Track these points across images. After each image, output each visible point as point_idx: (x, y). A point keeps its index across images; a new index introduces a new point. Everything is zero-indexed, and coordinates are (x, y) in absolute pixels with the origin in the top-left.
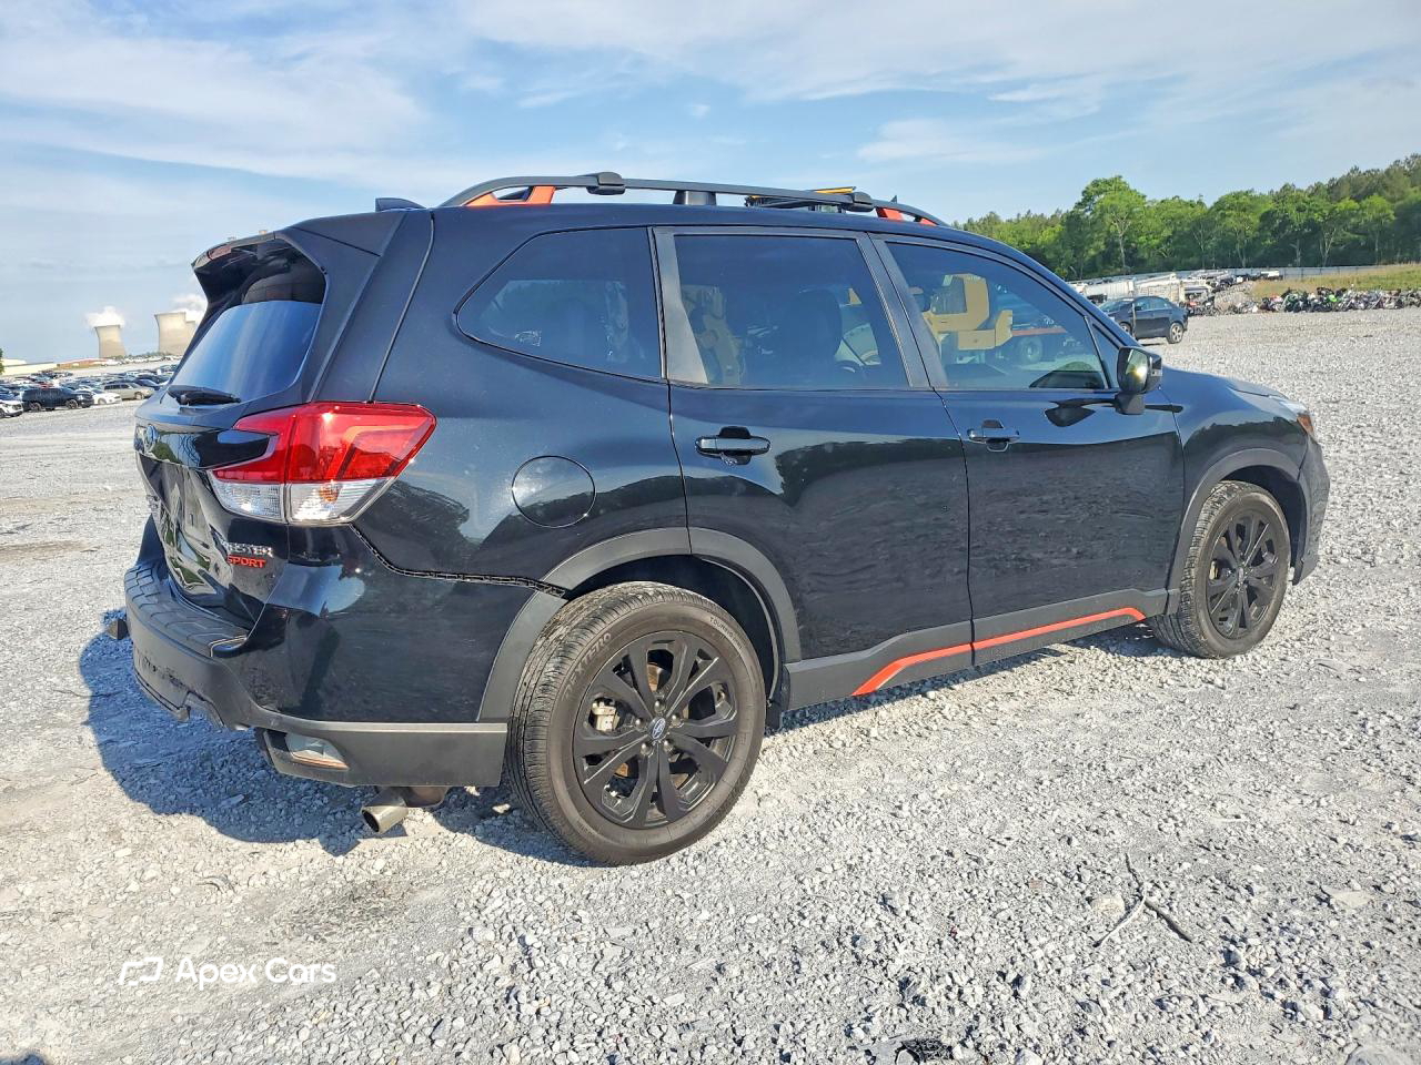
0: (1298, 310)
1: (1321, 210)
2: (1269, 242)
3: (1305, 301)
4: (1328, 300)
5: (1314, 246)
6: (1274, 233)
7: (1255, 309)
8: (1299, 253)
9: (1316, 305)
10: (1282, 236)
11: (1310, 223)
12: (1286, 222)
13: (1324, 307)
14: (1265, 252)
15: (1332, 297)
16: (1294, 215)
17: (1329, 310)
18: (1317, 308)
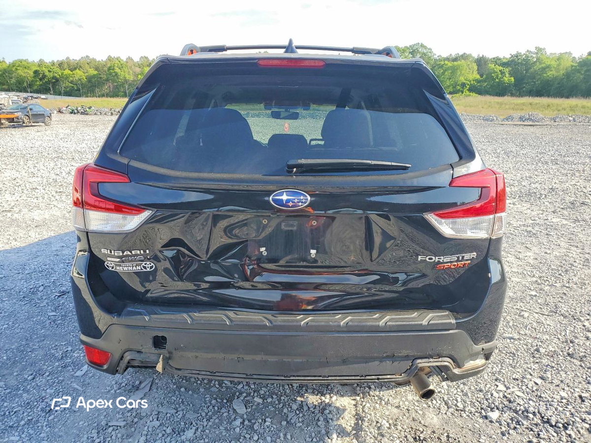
0: (75, 113)
1: (58, 73)
2: (38, 83)
3: (77, 110)
4: (86, 111)
5: (57, 87)
6: (41, 80)
7: (55, 112)
8: (52, 89)
9: (82, 112)
10: (44, 81)
11: (54, 77)
12: (44, 76)
13: (84, 113)
14: (38, 87)
15: (88, 109)
16: (47, 73)
17: (87, 114)
18: (82, 113)
